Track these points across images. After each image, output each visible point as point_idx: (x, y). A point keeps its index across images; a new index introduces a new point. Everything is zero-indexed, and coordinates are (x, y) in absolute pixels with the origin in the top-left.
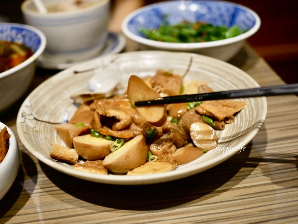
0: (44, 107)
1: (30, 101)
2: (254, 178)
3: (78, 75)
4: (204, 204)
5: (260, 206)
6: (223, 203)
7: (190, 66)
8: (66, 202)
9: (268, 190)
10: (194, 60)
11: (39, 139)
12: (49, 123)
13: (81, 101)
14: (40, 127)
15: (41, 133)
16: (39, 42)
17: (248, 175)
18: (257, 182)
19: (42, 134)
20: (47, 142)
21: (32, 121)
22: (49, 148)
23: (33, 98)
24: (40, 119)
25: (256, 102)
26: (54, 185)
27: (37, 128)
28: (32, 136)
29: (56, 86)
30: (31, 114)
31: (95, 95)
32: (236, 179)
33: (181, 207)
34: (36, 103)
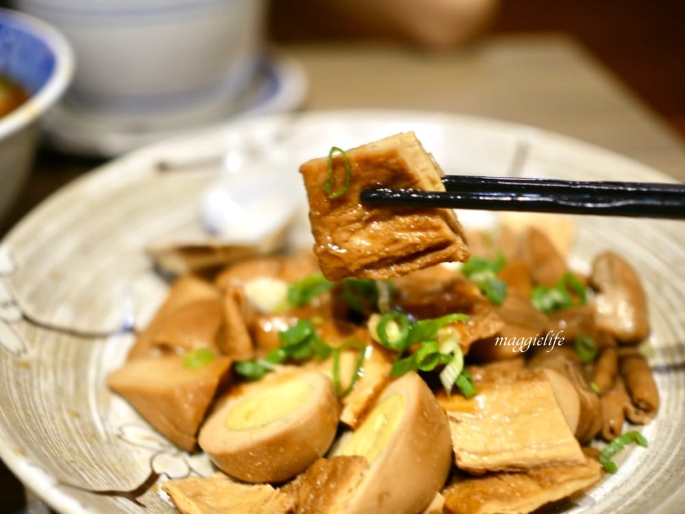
0: (57, 276)
1: (12, 256)
3: (172, 182)
11: (37, 398)
12: (72, 333)
13: (178, 264)
14: (41, 349)
15: (42, 371)
16: (48, 66)
19: (46, 377)
20: (63, 406)
21: (15, 327)
22: (68, 430)
23: (24, 243)
24: (43, 318)
27: (32, 354)
28: (12, 385)
29: (97, 208)
30: (14, 303)
31: (228, 249)
34: (32, 262)
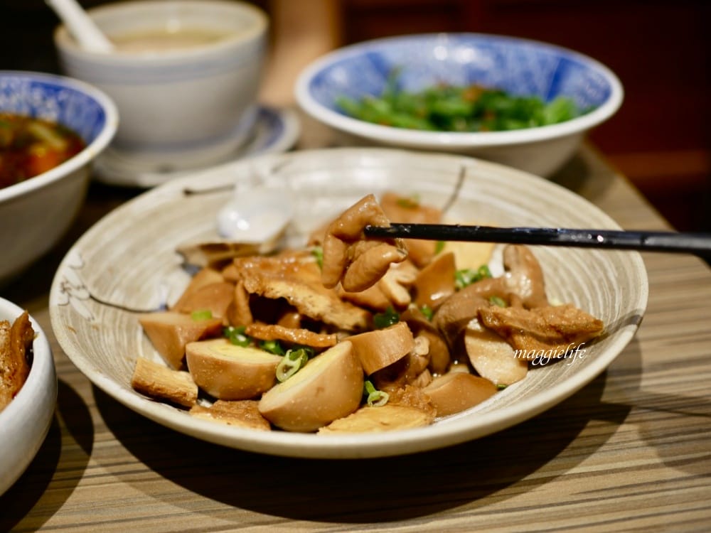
0: (112, 270)
1: (81, 256)
2: (615, 452)
3: (194, 200)
4: (497, 512)
5: (630, 519)
6: (543, 510)
7: (459, 186)
8: (164, 501)
9: (649, 481)
10: (469, 173)
11: (103, 347)
12: (125, 309)
13: (201, 259)
14: (105, 317)
15: (105, 331)
16: (100, 117)
17: (601, 445)
18: (622, 461)
19: (108, 336)
20: (121, 353)
21: (86, 302)
22: (126, 367)
23: (88, 247)
24: (104, 299)
25: (619, 274)
26: (133, 458)
27: (98, 321)
28: (87, 337)
29: (140, 223)
30: (84, 287)
31: (238, 247)
32: (571, 453)
33: (442, 518)
34: (94, 260)
